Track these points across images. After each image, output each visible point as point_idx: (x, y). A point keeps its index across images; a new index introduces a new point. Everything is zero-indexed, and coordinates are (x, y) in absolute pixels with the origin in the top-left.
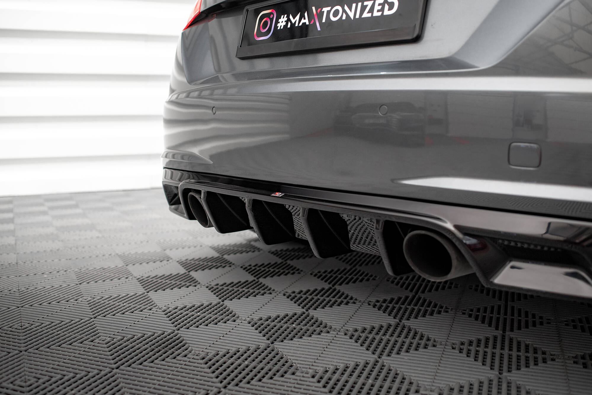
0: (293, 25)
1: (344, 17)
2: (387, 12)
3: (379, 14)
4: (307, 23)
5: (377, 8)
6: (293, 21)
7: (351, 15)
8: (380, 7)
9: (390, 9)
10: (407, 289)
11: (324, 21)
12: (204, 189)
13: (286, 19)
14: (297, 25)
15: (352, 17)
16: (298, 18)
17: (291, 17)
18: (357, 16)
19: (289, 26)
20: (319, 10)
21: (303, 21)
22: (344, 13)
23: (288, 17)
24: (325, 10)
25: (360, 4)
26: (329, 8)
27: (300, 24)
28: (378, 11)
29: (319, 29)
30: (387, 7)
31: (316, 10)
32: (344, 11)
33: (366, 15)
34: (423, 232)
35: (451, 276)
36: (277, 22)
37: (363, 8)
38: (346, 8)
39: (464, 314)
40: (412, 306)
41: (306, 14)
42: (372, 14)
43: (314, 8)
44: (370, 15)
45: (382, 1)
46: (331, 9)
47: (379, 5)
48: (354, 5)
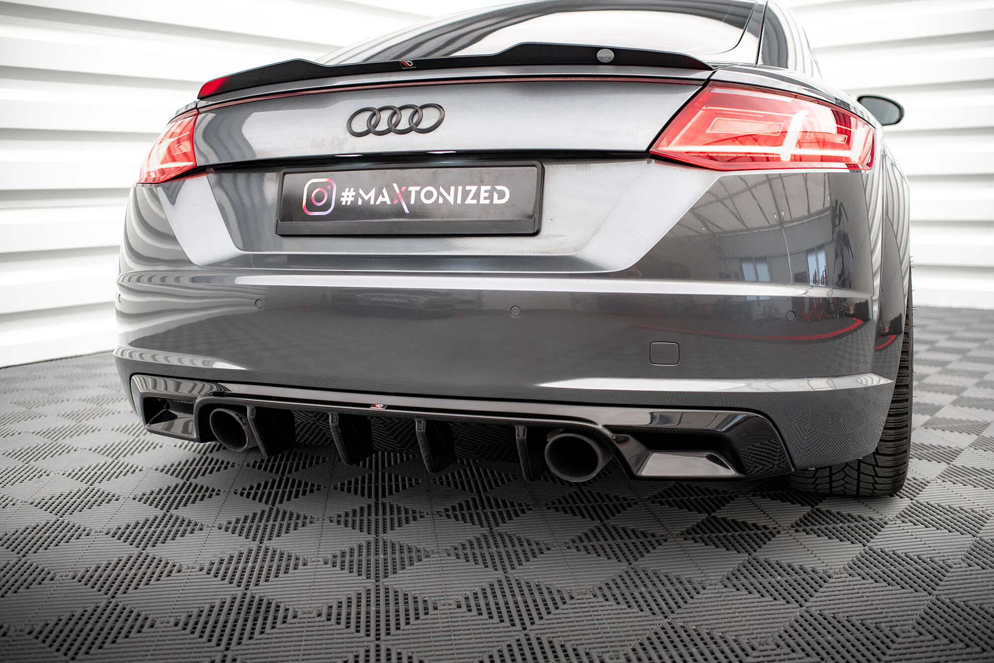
0: (366, 202)
1: (441, 201)
2: (496, 201)
3: (488, 202)
4: (389, 202)
5: (483, 194)
6: (366, 198)
7: (451, 199)
8: (487, 195)
9: (500, 198)
11: (412, 202)
13: (352, 193)
14: (372, 203)
15: (452, 202)
16: (372, 194)
17: (361, 192)
18: (459, 201)
19: (360, 203)
20: (403, 188)
21: (380, 199)
22: (440, 197)
23: (356, 191)
24: (413, 189)
25: (460, 188)
26: (418, 188)
27: (378, 203)
28: (485, 198)
29: (407, 211)
30: (496, 195)
31: (400, 188)
32: (440, 194)
33: (469, 201)
34: (570, 435)
36: (339, 195)
37: (466, 194)
38: (442, 190)
41: (384, 191)
42: (479, 201)
43: (395, 185)
44: (475, 202)
45: (489, 188)
46: (421, 190)
47: (486, 191)
48: (453, 188)
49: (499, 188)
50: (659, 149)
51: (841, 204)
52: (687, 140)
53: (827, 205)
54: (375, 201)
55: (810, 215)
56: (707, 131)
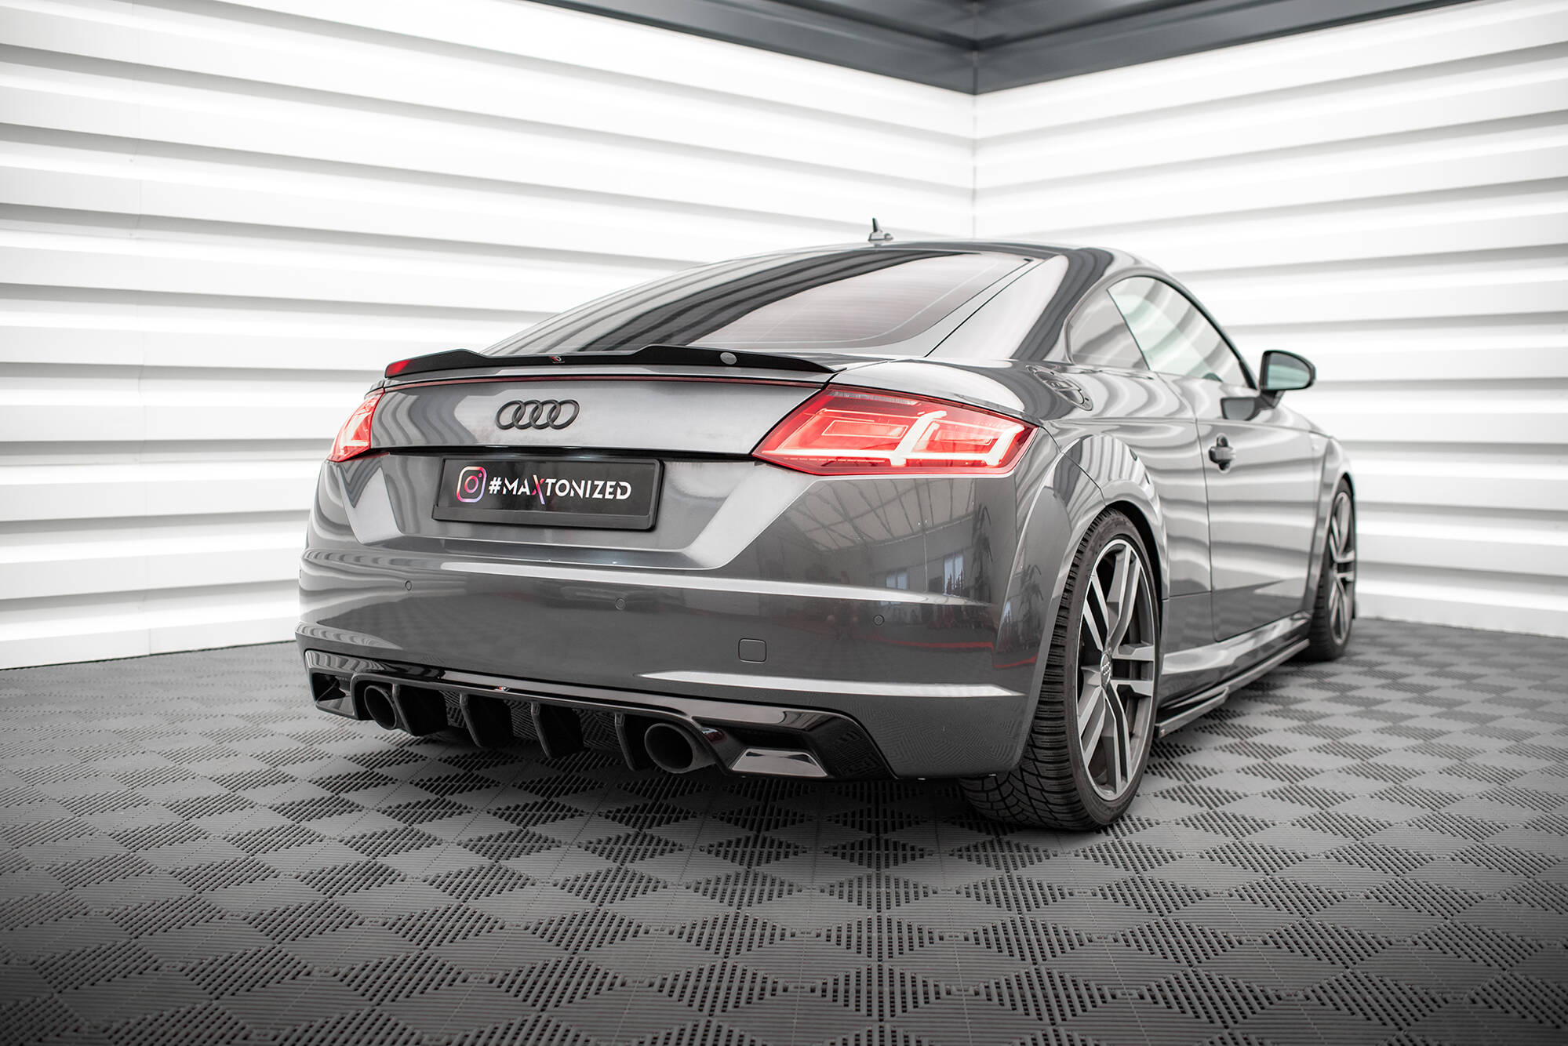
0: (510, 492)
1: (572, 494)
2: (619, 497)
3: (611, 497)
4: (528, 493)
5: (609, 490)
6: (510, 488)
7: (581, 493)
8: (611, 490)
9: (623, 494)
10: (644, 795)
11: (548, 494)
12: (395, 683)
13: (499, 482)
14: (514, 493)
15: (581, 495)
16: (515, 484)
17: (506, 482)
18: (587, 496)
19: (504, 492)
20: (542, 480)
21: (522, 490)
22: (572, 489)
23: (503, 480)
24: (550, 481)
26: (554, 481)
27: (519, 493)
28: (610, 493)
29: (543, 503)
30: (619, 491)
31: (539, 480)
32: (572, 487)
33: (596, 495)
34: (664, 725)
35: (693, 766)
36: (488, 484)
37: (594, 488)
38: (574, 483)
39: (714, 817)
40: (653, 814)
41: (526, 482)
42: (604, 496)
43: (535, 477)
44: (601, 496)
45: (613, 483)
46: (557, 482)
47: (611, 487)
48: (583, 482)
49: (622, 484)
50: (763, 452)
51: (985, 508)
52: (804, 443)
53: (971, 509)
54: (517, 491)
55: (951, 521)
56: (823, 434)
